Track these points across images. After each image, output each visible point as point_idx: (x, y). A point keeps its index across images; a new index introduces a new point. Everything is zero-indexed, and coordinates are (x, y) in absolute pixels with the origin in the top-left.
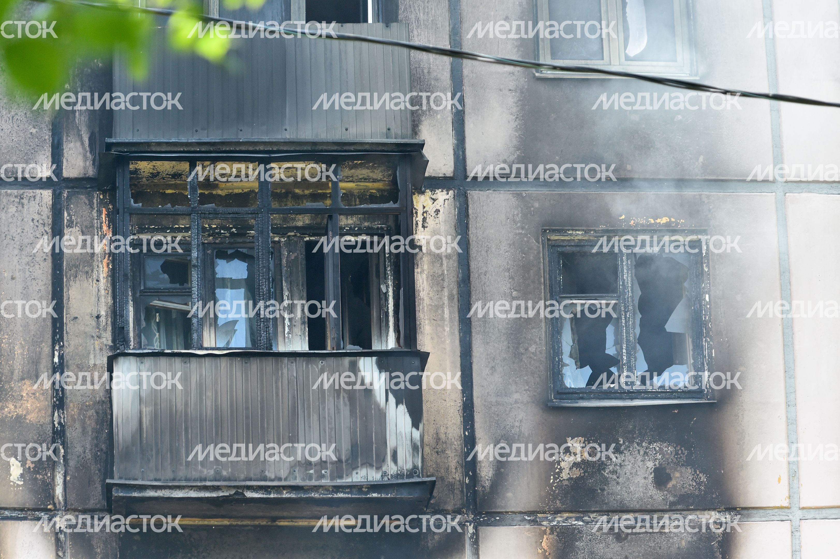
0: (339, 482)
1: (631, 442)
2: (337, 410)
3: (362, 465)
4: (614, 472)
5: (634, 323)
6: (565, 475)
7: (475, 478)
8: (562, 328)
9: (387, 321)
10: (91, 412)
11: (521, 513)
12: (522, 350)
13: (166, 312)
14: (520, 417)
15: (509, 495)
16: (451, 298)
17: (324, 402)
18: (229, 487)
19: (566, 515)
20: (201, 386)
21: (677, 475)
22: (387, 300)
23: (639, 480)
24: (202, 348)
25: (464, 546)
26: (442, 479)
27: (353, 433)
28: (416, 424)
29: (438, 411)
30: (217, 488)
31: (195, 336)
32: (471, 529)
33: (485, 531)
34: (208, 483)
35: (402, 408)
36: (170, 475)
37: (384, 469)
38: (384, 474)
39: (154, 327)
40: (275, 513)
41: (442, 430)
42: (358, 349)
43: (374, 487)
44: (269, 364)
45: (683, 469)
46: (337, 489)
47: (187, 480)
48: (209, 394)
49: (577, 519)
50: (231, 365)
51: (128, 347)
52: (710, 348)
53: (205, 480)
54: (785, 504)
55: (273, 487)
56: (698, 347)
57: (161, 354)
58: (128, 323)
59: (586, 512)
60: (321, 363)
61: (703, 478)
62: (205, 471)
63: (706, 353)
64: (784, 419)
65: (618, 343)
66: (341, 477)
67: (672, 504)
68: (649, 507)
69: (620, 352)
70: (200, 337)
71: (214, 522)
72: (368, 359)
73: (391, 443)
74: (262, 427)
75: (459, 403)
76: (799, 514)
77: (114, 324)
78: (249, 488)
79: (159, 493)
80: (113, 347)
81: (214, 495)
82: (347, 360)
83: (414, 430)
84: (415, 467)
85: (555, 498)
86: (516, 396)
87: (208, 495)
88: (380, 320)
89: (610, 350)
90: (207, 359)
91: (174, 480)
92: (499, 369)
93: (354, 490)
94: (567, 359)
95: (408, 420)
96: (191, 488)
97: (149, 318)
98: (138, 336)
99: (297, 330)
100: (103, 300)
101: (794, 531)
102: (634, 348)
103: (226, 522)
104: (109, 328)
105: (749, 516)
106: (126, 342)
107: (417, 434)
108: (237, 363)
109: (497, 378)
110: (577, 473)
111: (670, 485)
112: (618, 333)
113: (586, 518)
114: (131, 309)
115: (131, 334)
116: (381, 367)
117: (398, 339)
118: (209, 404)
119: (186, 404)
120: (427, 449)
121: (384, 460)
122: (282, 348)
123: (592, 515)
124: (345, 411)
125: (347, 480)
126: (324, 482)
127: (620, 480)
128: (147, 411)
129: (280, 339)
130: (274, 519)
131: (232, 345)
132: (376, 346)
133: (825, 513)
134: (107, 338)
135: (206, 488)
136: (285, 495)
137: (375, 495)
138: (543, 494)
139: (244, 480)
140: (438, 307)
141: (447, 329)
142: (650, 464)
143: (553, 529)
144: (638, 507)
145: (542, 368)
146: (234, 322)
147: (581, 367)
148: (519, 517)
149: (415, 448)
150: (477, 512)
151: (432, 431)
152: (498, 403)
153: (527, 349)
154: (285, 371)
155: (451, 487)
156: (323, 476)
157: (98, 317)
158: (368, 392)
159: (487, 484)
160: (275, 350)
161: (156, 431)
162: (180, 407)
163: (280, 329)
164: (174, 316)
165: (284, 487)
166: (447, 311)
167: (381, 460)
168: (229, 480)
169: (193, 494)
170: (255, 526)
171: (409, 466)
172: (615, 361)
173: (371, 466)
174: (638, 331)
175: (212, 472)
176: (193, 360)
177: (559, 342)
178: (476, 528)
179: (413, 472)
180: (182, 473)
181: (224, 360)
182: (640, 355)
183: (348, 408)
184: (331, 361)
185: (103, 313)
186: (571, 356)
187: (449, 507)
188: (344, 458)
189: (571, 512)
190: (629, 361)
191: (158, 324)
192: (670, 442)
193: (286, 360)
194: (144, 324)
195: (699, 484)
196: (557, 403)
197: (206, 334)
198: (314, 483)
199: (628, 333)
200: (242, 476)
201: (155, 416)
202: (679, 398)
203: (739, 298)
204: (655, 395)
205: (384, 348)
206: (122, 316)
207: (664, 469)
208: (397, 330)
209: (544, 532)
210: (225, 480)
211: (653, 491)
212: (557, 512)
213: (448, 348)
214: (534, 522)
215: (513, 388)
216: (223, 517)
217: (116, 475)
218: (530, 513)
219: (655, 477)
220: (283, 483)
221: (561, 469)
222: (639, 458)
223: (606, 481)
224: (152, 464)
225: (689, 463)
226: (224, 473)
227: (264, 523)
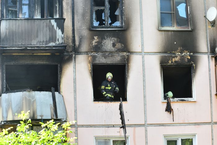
0: (47, 46)
1: (108, 37)
2: (46, 30)
3: (52, 42)
4: (104, 44)
6: (94, 44)
7: (75, 45)
8: (93, 13)
9: (57, 12)
12: (85, 18)
13: (12, 11)
14: (84, 32)
15: (82, 48)
16: (70, 7)
17: (44, 29)
18: (24, 47)
19: (94, 53)
20: (19, 26)
21: (117, 44)
22: (57, 8)
23: (109, 45)
24: (19, 18)
25: (72, 59)
26: (68, 45)
27: (50, 35)
28: (63, 33)
29: (67, 31)
30: (21, 47)
32: (74, 56)
33: (77, 56)
34: (20, 46)
35: (60, 30)
36: (12, 44)
38: (56, 44)
39: (9, 14)
40: (33, 52)
41: (68, 35)
42: (51, 18)
43: (54, 47)
44: (33, 21)
46: (46, 47)
47: (15, 45)
49: (96, 54)
51: (4, 18)
54: (141, 51)
55: (33, 47)
56: (122, 18)
57: (11, 19)
59: (98, 52)
60: (43, 21)
61: (123, 45)
63: (123, 19)
64: (140, 33)
65: (105, 17)
66: (47, 45)
67: (116, 51)
68: (111, 51)
69: (105, 19)
70: (19, 16)
71: (21, 54)
72: (53, 20)
73: (57, 37)
75: (72, 29)
76: (144, 54)
77: (1, 13)
78: (28, 47)
79: (10, 48)
80: (1, 18)
81: (21, 48)
82: (49, 20)
84: (62, 42)
85: (92, 49)
86: (83, 28)
87: (19, 48)
88: (55, 12)
89: (103, 18)
90: (20, 20)
91: (13, 45)
92: (80, 22)
93: (50, 47)
94: (94, 20)
95: (61, 32)
97: (8, 12)
98: (6, 16)
99: (39, 14)
101: (143, 57)
102: (108, 18)
103: (23, 54)
105: (133, 54)
106: (4, 17)
107: (63, 35)
108: (26, 21)
109: (80, 24)
110: (96, 44)
111: (116, 47)
112: (105, 15)
114: (5, 10)
115: (5, 15)
116: (56, 21)
117: (59, 16)
118: (20, 29)
119: (16, 30)
120: (65, 39)
121: (56, 41)
124: (48, 31)
126: (43, 46)
127: (105, 45)
128: (7, 31)
129: (35, 16)
130: (33, 53)
131: (25, 17)
132: (55, 17)
133: (149, 53)
135: (19, 47)
136: (36, 48)
138: (89, 48)
140: (67, 9)
141: (69, 14)
142: (112, 42)
143: (91, 56)
144: (109, 51)
145: (89, 22)
146: (26, 12)
147: (97, 22)
148: (84, 53)
149: (62, 38)
150: (75, 52)
151: (66, 35)
152: (80, 29)
154: (36, 23)
155: (70, 47)
156: (43, 44)
158: (53, 26)
159: (77, 46)
160: (34, 18)
161: (9, 35)
162: (14, 30)
163: (35, 14)
164: (13, 11)
165: (35, 47)
166: (69, 10)
167: (55, 41)
168: (24, 45)
169: (16, 48)
170: (29, 55)
171: (61, 42)
172: (104, 20)
173: (53, 42)
174: (109, 14)
175: (20, 44)
176: (17, 20)
177: (93, 16)
178: (75, 55)
179: (62, 44)
181: (23, 20)
182: (110, 19)
184: (45, 20)
186: (95, 19)
187: (69, 51)
188: (48, 40)
190: (107, 21)
191: (10, 13)
192: (116, 37)
193: (36, 20)
194: (7, 13)
195: (122, 47)
196: (92, 29)
197: (20, 15)
198: (41, 46)
199: (107, 15)
200: (27, 45)
201: (9, 32)
202: (118, 28)
203: (131, 8)
204: (113, 28)
206: (3, 12)
207: (115, 43)
208: (59, 14)
209: (89, 56)
211: (112, 48)
212: (92, 52)
213: (69, 18)
214: (87, 54)
215: (83, 26)
217: (1, 45)
218: (86, 52)
219: (113, 45)
222: (109, 41)
223: (102, 46)
224: (8, 42)
225: (120, 42)
226: (23, 44)
227: (31, 54)
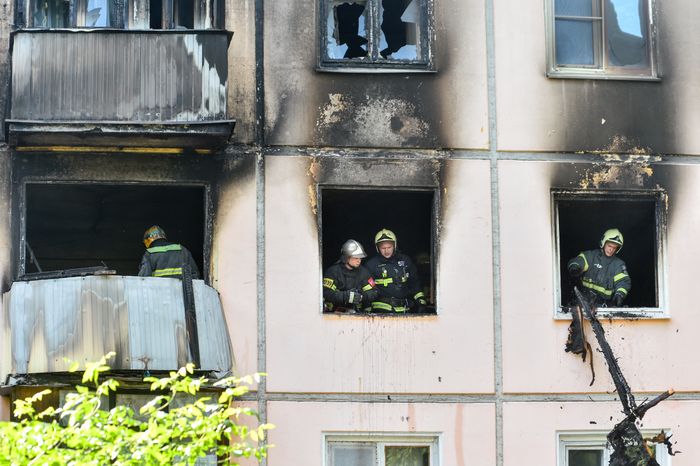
0: (167, 122)
1: (375, 98)
2: (168, 71)
3: (185, 110)
4: (362, 119)
5: (379, 15)
6: (327, 121)
7: (263, 121)
9: (205, 10)
11: (295, 146)
12: (299, 32)
13: (52, 1)
14: (295, 79)
15: (288, 133)
17: (159, 66)
18: (91, 125)
19: (327, 149)
20: (74, 54)
21: (408, 123)
23: (380, 125)
24: (75, 27)
25: (254, 169)
26: (240, 121)
27: (179, 87)
28: (223, 82)
29: (239, 73)
30: (82, 125)
31: (71, 19)
32: (260, 157)
33: (270, 159)
34: (76, 122)
35: (214, 70)
36: (50, 116)
37: (200, 113)
38: (200, 117)
39: (43, 11)
40: (122, 143)
41: (241, 86)
42: (184, 29)
43: (192, 126)
44: (122, 38)
45: (412, 119)
46: (167, 126)
47: (61, 119)
48: (79, 59)
49: (335, 152)
50: (96, 39)
51: (24, 25)
52: (433, 34)
53: (74, 119)
54: (486, 147)
55: (121, 125)
56: (424, 34)
57: (48, 31)
58: (25, 9)
59: (342, 147)
60: (158, 38)
61: (426, 126)
62: (74, 114)
63: (430, 37)
64: (486, 86)
65: (367, 28)
66: (169, 118)
67: (403, 143)
68: (387, 145)
69: (368, 35)
70: (75, 19)
71: (79, 149)
72: (191, 36)
73: (205, 95)
74: (116, 83)
75: (254, 67)
76: (496, 155)
77: (16, 10)
78: (105, 125)
79: (42, 129)
80: (15, 27)
81: (80, 130)
82: (176, 36)
83: (222, 86)
84: (221, 112)
85: (320, 136)
86: (294, 64)
87: (76, 130)
88: (200, 9)
89: (362, 33)
90: (79, 35)
91: (52, 119)
92: (282, 44)
93: (178, 128)
94: (330, 38)
95: (218, 79)
96: (64, 125)
97: (40, 7)
98: (32, 19)
99: (142, 15)
101: (493, 168)
102: (379, 32)
103: (88, 149)
104: (13, 13)
105: (459, 155)
106: (23, 23)
107: (223, 89)
108: (100, 36)
109: (281, 50)
110: (336, 119)
111: (402, 130)
112: (367, 22)
113: (341, 152)
115: (27, 17)
116: (200, 41)
117: (212, 22)
118: (79, 66)
119: (63, 67)
120: (230, 100)
121: (200, 107)
122: (131, 27)
123: (346, 150)
124: (174, 72)
125: (173, 121)
126: (157, 122)
127: (367, 125)
128: (36, 71)
129: (130, 21)
130: (121, 147)
131: (97, 25)
132: (197, 27)
133: (515, 156)
134: (11, 20)
135: (74, 125)
136: (130, 130)
137: (193, 131)
138: (312, 133)
139: (102, 119)
141: (247, 16)
142: (388, 115)
143: (317, 159)
144: (379, 145)
145: (313, 44)
146: (99, 9)
147: (341, 44)
148: (294, 150)
149: (222, 98)
150: (265, 146)
151: (234, 87)
152: (281, 68)
153: (302, 31)
154: (133, 44)
155: (246, 127)
156: (156, 118)
157: (5, 6)
158: (190, 57)
159: (272, 125)
160: (126, 29)
161: (42, 85)
162: (59, 68)
163: (130, 14)
165: (129, 125)
166: (247, 3)
167: (198, 106)
168: (91, 119)
169: (65, 129)
170: (107, 152)
171: (218, 111)
172: (364, 41)
173: (191, 110)
174: (381, 20)
175: (79, 114)
176: (69, 35)
177: (325, 26)
178: (263, 156)
179: (219, 116)
180: (58, 115)
181: (91, 35)
182: (383, 37)
183: (175, 70)
184: (165, 36)
185: (9, 3)
186: (333, 36)
187: (245, 141)
188: (171, 105)
189: (331, 147)
190: (374, 41)
191: (46, 11)
192: (403, 99)
193: (133, 35)
194: (36, 10)
195: (424, 130)
196: (323, 69)
197: (79, 17)
198: (150, 122)
199: (374, 21)
200: (100, 117)
201: (41, 75)
202: (410, 68)
204: (393, 66)
205: (202, 28)
206: (21, 5)
207: (399, 118)
208: (212, 16)
209: (312, 161)
210: (88, 119)
211: (390, 134)
212: (321, 146)
213: (247, 29)
214: (305, 153)
215: (292, 58)
216: (86, 146)
217: (12, 115)
218: (302, 147)
219: (392, 124)
220: (129, 122)
221: (324, 116)
222: (381, 110)
223: (356, 126)
224: (38, 108)
225: (416, 114)
226: (88, 115)
227: (114, 150)
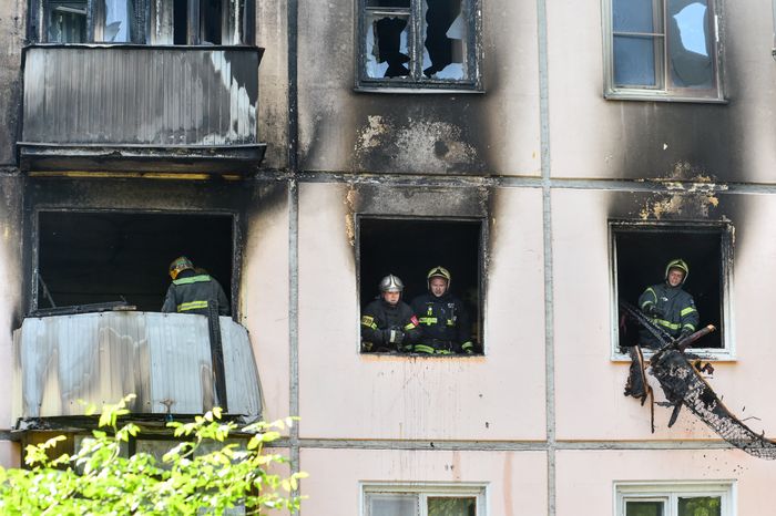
0: (193, 145)
1: (418, 121)
2: (193, 90)
3: (212, 132)
4: (404, 144)
5: (422, 31)
6: (366, 145)
7: (296, 145)
8: (367, 31)
9: (234, 24)
10: (8, 90)
11: (331, 172)
12: (335, 48)
13: (67, 15)
14: (332, 99)
15: (323, 158)
16: (283, 7)
17: (183, 85)
18: (109, 148)
19: (366, 175)
20: (91, 71)
21: (454, 147)
22: (234, 8)
23: (424, 150)
24: (93, 42)
25: (287, 196)
26: (272, 145)
27: (205, 108)
28: (253, 102)
29: (270, 93)
30: (100, 149)
31: (88, 33)
32: (292, 184)
33: (303, 186)
34: (93, 145)
35: (243, 90)
36: (65, 139)
37: (228, 136)
38: (228, 140)
39: (58, 26)
40: (143, 169)
41: (273, 107)
42: (211, 45)
43: (220, 150)
44: (143, 55)
45: (458, 144)
46: (192, 150)
47: (78, 142)
48: (97, 76)
49: (375, 179)
50: (115, 55)
51: (37, 40)
52: (481, 52)
53: (91, 142)
54: (538, 174)
55: (143, 148)
56: (472, 52)
57: (63, 47)
58: (38, 23)
59: (382, 174)
60: (182, 55)
61: (474, 151)
62: (92, 136)
63: (478, 55)
64: (538, 110)
65: (409, 44)
66: (195, 142)
67: (449, 170)
68: (431, 172)
69: (410, 52)
70: (93, 34)
71: (97, 175)
72: (218, 52)
73: (233, 117)
74: (136, 103)
75: (287, 87)
76: (549, 183)
77: (28, 24)
78: (124, 149)
79: (56, 153)
80: (27, 42)
81: (98, 154)
82: (202, 53)
83: (252, 107)
84: (251, 135)
85: (358, 162)
86: (330, 83)
87: (93, 154)
88: (228, 23)
89: (404, 50)
90: (97, 51)
91: (68, 142)
92: (317, 62)
93: (205, 152)
94: (369, 56)
95: (247, 99)
96: (81, 148)
97: (54, 21)
98: (46, 33)
99: (166, 30)
100: (20, 5)
101: (546, 197)
102: (422, 50)
103: (106, 175)
104: (25, 27)
105: (509, 183)
106: (36, 37)
107: (253, 110)
108: (119, 52)
109: (316, 68)
110: (375, 143)
111: (448, 155)
112: (409, 38)
113: (381, 179)
114: (41, 12)
115: (41, 32)
116: (227, 58)
117: (241, 38)
118: (97, 84)
119: (80, 85)
120: (261, 122)
121: (227, 129)
122: (153, 43)
123: (387, 176)
124: (200, 92)
125: (199, 144)
126: (181, 145)
127: (409, 150)
128: (50, 89)
129: (153, 36)
130: (142, 173)
131: (116, 40)
132: (225, 43)
133: (570, 183)
134: (23, 34)
135: (92, 149)
136: (152, 155)
137: (220, 156)
138: (349, 158)
139: (122, 142)
140: (272, 15)
141: (279, 31)
142: (432, 139)
143: (355, 186)
144: (422, 171)
145: (351, 62)
146: (119, 23)
147: (381, 62)
148: (330, 176)
149: (251, 120)
150: (298, 172)
151: (265, 108)
152: (316, 88)
153: (339, 48)
154: (155, 61)
155: (278, 151)
156: (181, 141)
157: (16, 19)
158: (218, 75)
159: (306, 149)
160: (148, 44)
161: (56, 105)
162: (75, 86)
163: (153, 28)
164: (73, 18)
165: (151, 149)
166: (279, 17)
167: (225, 129)
168: (109, 142)
169: (82, 153)
170: (128, 178)
171: (247, 134)
172: (407, 59)
173: (218, 133)
174: (425, 36)
175: (97, 137)
176: (87, 51)
177: (364, 43)
178: (296, 183)
179: (248, 140)
180: (74, 137)
181: (109, 51)
182: (426, 54)
183: (201, 89)
184: (190, 53)
185: (20, 16)
186: (373, 54)
187: (277, 167)
188: (197, 127)
189: (370, 173)
190: (417, 59)
191: (61, 24)
192: (448, 122)
193: (156, 52)
194: (50, 24)
195: (471, 155)
196: (361, 89)
197: (96, 32)
198: (173, 146)
199: (417, 38)
200: (119, 140)
201: (56, 93)
202: (456, 88)
203: (504, 14)
204: (437, 86)
205: (231, 44)
206: (34, 18)
207: (443, 143)
208: (241, 31)
209: (349, 188)
210: (107, 142)
211: (434, 159)
212: (359, 173)
213: (279, 45)
214: (341, 180)
215: (328, 77)
216: (104, 171)
217: (24, 138)
218: (338, 173)
219: (436, 148)
220: (151, 146)
221: (363, 140)
222: (424, 133)
223: (397, 150)
224: (52, 130)
225: (462, 138)
226: (106, 137)
227: (134, 175)
